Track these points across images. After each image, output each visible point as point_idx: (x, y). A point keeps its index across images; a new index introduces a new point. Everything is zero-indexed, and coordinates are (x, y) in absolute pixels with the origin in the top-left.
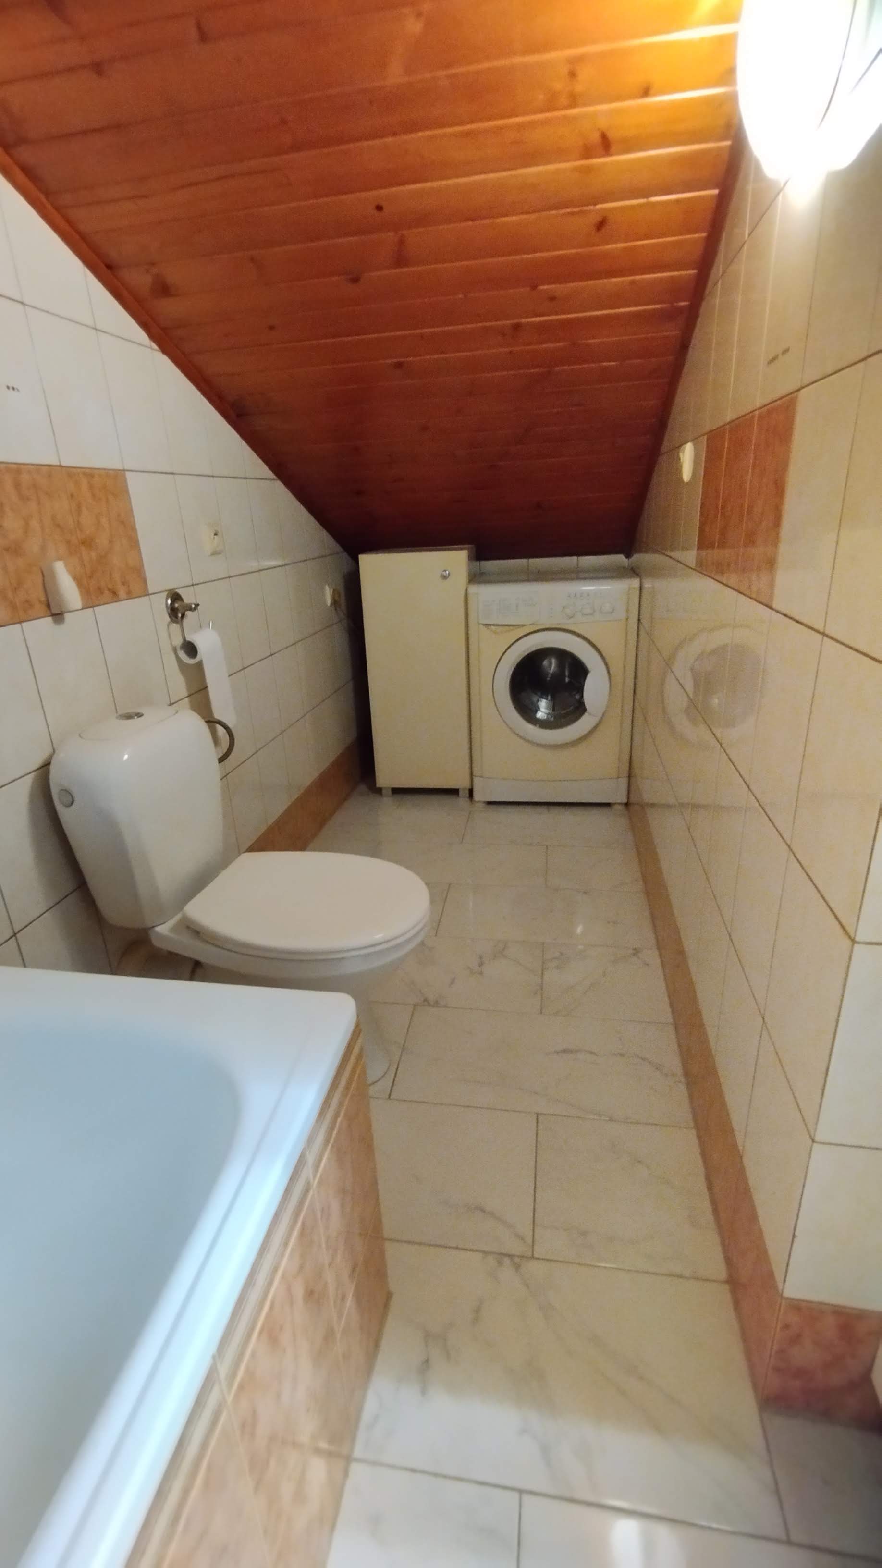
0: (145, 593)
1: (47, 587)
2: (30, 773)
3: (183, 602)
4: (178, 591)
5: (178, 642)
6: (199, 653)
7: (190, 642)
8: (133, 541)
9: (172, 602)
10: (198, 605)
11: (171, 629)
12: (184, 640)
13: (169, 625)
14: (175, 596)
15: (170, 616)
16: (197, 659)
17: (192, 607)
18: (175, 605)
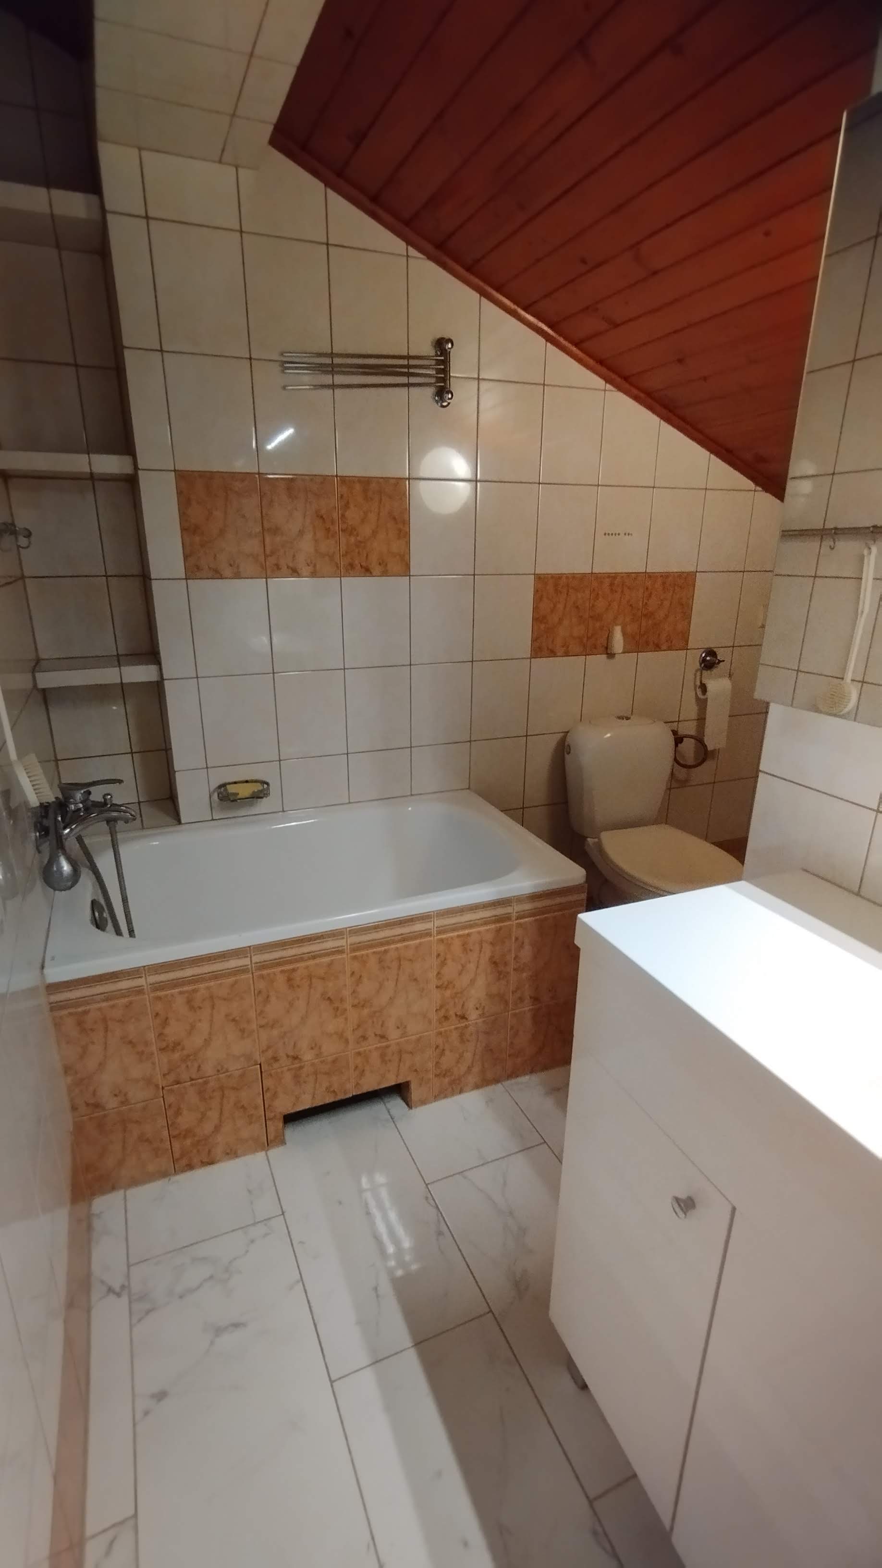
0: (685, 648)
1: (609, 638)
2: (562, 733)
3: (716, 657)
4: (715, 650)
5: (698, 683)
6: (707, 693)
7: (704, 684)
8: (687, 615)
9: (706, 656)
10: (724, 661)
11: (698, 674)
12: (701, 682)
13: (697, 671)
14: (711, 653)
15: (701, 664)
16: (706, 697)
17: (720, 662)
18: (708, 658)
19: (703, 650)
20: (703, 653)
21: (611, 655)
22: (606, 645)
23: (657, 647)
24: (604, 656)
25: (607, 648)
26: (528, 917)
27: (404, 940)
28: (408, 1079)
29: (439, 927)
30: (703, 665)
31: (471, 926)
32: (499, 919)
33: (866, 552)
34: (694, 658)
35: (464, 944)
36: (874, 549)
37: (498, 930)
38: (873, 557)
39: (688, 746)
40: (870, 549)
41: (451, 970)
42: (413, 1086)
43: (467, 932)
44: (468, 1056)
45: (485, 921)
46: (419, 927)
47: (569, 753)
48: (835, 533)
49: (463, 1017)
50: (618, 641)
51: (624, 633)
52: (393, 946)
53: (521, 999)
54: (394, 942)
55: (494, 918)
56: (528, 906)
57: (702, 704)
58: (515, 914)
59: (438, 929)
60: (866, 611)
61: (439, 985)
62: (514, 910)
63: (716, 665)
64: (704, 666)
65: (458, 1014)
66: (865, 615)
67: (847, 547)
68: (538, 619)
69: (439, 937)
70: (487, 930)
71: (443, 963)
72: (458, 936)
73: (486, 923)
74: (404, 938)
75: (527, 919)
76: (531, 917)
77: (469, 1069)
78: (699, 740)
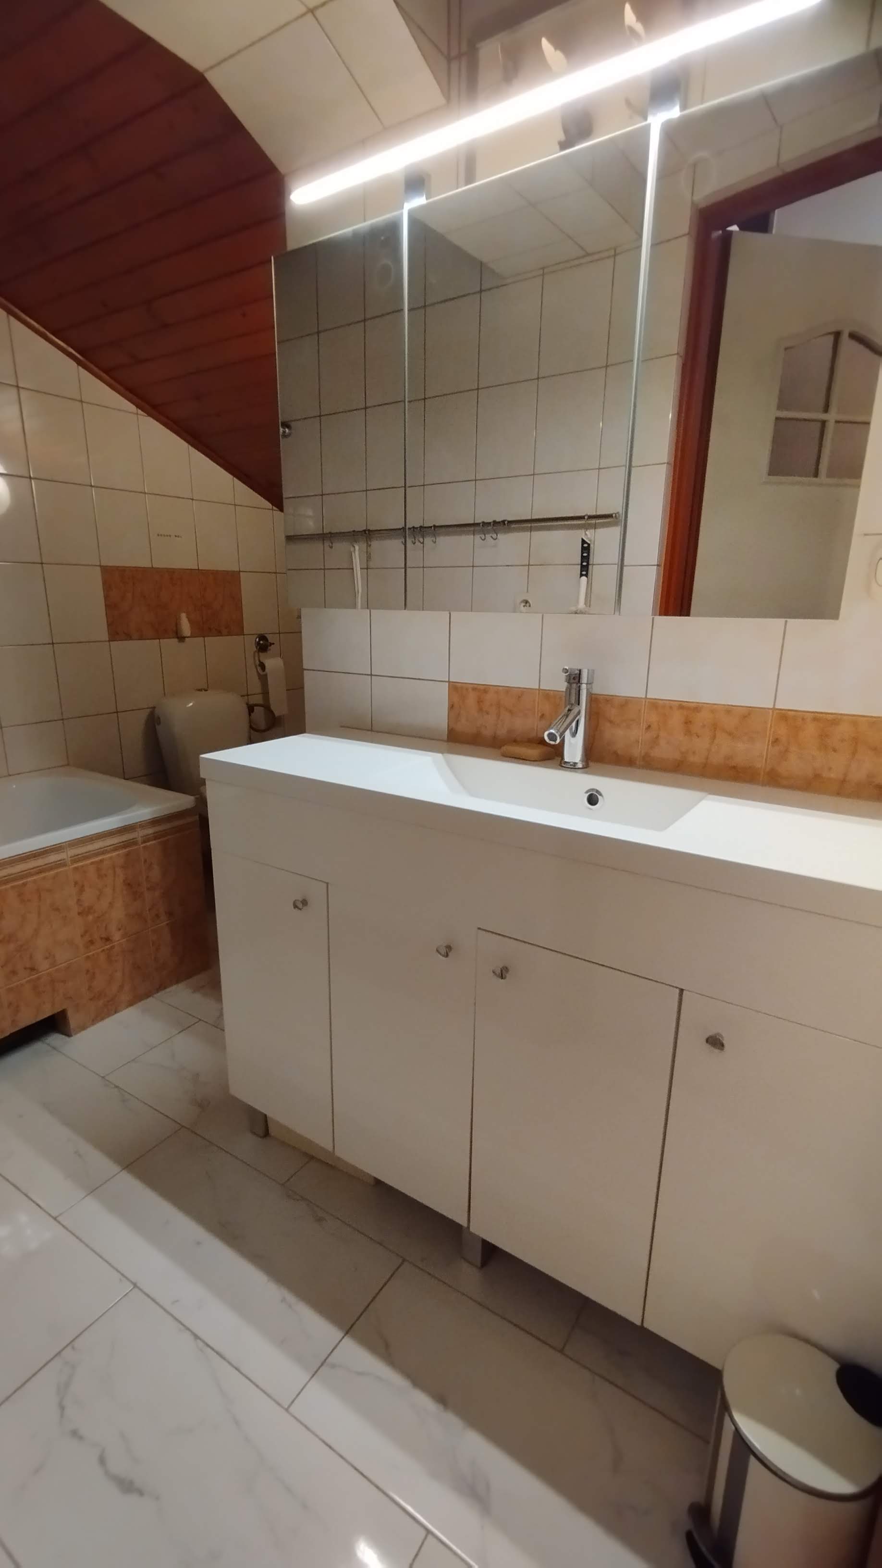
0: (241, 632)
1: (177, 624)
2: (147, 708)
3: (268, 641)
4: (266, 635)
5: (257, 662)
6: (266, 670)
7: (262, 663)
8: (238, 607)
9: (259, 640)
10: (273, 644)
11: (257, 654)
12: (259, 661)
13: (254, 653)
14: (262, 637)
15: (257, 647)
16: (264, 673)
17: (271, 644)
18: (261, 642)
19: (257, 636)
20: (256, 638)
21: (182, 639)
22: (175, 629)
23: (219, 633)
24: (176, 640)
25: (177, 633)
26: (152, 841)
27: (41, 873)
28: (64, 1007)
29: (73, 857)
30: (258, 647)
31: (103, 853)
32: (125, 845)
33: (352, 549)
34: (250, 643)
35: (98, 870)
36: (357, 548)
37: (128, 855)
38: (357, 553)
39: (259, 712)
40: (354, 547)
41: (89, 896)
42: (70, 1014)
43: (100, 858)
44: (119, 975)
45: (114, 847)
46: (53, 858)
47: (159, 723)
48: (331, 537)
49: (108, 939)
50: (186, 628)
51: (190, 620)
52: (29, 879)
53: (157, 916)
54: (32, 875)
55: (122, 844)
56: (150, 831)
57: (263, 679)
58: (140, 838)
59: (73, 858)
60: (360, 591)
61: (80, 911)
62: (139, 834)
63: (269, 648)
64: (260, 648)
65: (102, 936)
66: (360, 594)
67: (340, 547)
68: (110, 606)
69: (73, 866)
70: (118, 855)
71: (82, 890)
72: (92, 863)
73: (115, 849)
74: (41, 870)
75: (151, 843)
76: (155, 840)
77: (121, 987)
78: (267, 707)
